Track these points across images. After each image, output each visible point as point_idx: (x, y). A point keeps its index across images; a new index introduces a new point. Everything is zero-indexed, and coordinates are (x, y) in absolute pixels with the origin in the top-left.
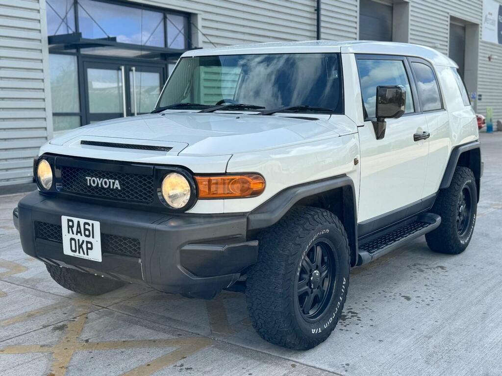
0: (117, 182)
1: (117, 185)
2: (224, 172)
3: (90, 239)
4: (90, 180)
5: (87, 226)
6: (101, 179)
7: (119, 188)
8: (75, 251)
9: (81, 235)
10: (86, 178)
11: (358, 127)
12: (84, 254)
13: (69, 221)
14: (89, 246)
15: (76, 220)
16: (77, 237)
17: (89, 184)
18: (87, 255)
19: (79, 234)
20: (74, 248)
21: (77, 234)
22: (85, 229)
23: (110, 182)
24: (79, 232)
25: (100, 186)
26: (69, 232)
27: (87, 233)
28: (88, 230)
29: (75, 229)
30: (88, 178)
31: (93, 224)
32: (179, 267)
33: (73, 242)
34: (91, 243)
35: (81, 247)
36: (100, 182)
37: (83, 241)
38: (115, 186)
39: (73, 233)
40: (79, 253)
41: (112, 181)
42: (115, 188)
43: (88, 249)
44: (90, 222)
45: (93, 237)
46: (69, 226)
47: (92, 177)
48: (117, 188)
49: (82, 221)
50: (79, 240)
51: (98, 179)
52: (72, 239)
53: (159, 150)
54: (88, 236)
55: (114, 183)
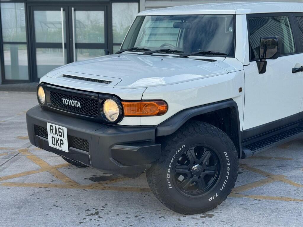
0: (79, 103)
1: (79, 105)
2: (141, 99)
3: (62, 138)
4: (65, 101)
5: (60, 130)
6: (71, 100)
7: (80, 107)
8: (55, 145)
10: (63, 99)
11: (244, 66)
12: (59, 147)
13: (51, 126)
14: (62, 142)
15: (54, 126)
16: (55, 136)
17: (64, 103)
18: (61, 147)
19: (56, 134)
20: (54, 143)
21: (55, 135)
22: (59, 132)
23: (75, 103)
24: (56, 133)
25: (70, 105)
26: (51, 133)
27: (60, 134)
28: (61, 132)
29: (54, 131)
30: (64, 99)
32: (111, 159)
33: (53, 139)
34: (62, 140)
35: (57, 142)
36: (70, 102)
37: (58, 139)
38: (78, 105)
39: (53, 134)
40: (57, 146)
41: (76, 102)
42: (78, 106)
43: (61, 144)
44: (62, 128)
45: (63, 137)
46: (51, 129)
47: (66, 99)
48: (79, 106)
49: (58, 127)
50: (56, 138)
51: (69, 100)
52: (53, 137)
53: (105, 83)
54: (61, 136)
55: (77, 103)
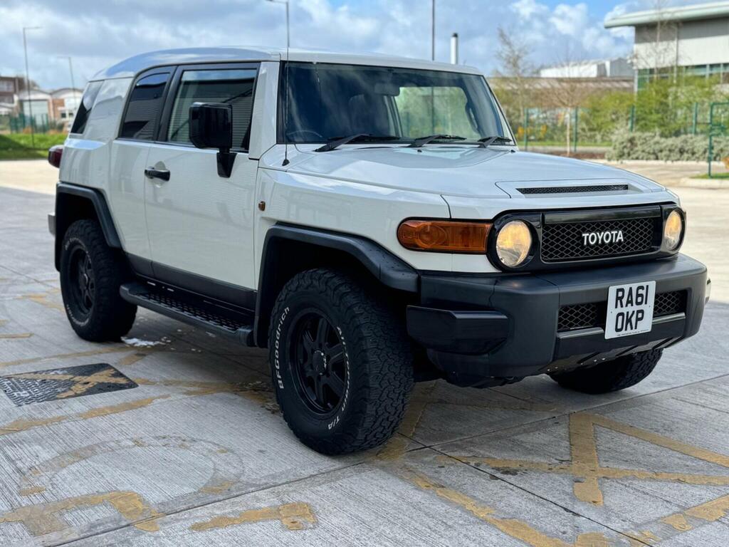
0: (620, 232)
3: (642, 307)
4: (588, 237)
5: (641, 292)
6: (602, 233)
7: (622, 240)
8: (621, 330)
9: (632, 305)
10: (583, 235)
12: (632, 329)
13: (618, 290)
14: (640, 315)
15: (626, 287)
16: (627, 309)
17: (585, 243)
18: (636, 328)
19: (629, 305)
20: (619, 327)
21: (627, 306)
22: (638, 295)
23: (612, 235)
24: (630, 302)
25: (600, 242)
26: (616, 307)
27: (640, 299)
28: (642, 295)
29: (624, 301)
30: (585, 235)
31: (647, 286)
33: (620, 317)
34: (642, 311)
35: (629, 321)
36: (600, 238)
37: (634, 312)
38: (618, 238)
39: (622, 306)
40: (626, 330)
41: (614, 233)
42: (617, 241)
43: (638, 319)
44: (644, 284)
45: (646, 303)
46: (618, 298)
48: (620, 240)
49: (635, 286)
50: (628, 313)
51: (598, 234)
52: (619, 314)
54: (640, 303)
55: (617, 235)
